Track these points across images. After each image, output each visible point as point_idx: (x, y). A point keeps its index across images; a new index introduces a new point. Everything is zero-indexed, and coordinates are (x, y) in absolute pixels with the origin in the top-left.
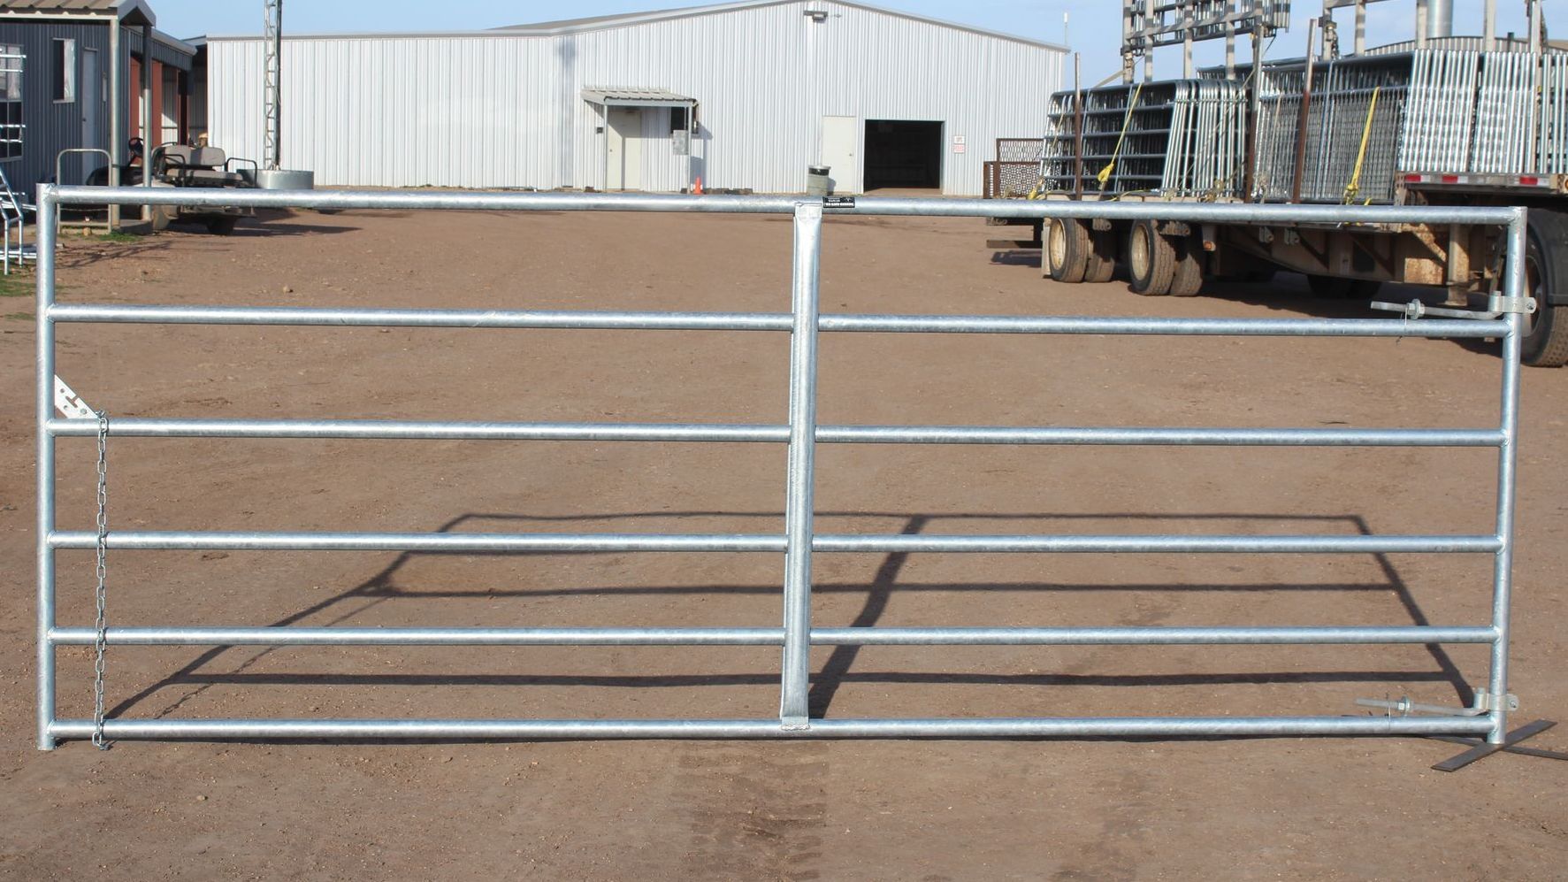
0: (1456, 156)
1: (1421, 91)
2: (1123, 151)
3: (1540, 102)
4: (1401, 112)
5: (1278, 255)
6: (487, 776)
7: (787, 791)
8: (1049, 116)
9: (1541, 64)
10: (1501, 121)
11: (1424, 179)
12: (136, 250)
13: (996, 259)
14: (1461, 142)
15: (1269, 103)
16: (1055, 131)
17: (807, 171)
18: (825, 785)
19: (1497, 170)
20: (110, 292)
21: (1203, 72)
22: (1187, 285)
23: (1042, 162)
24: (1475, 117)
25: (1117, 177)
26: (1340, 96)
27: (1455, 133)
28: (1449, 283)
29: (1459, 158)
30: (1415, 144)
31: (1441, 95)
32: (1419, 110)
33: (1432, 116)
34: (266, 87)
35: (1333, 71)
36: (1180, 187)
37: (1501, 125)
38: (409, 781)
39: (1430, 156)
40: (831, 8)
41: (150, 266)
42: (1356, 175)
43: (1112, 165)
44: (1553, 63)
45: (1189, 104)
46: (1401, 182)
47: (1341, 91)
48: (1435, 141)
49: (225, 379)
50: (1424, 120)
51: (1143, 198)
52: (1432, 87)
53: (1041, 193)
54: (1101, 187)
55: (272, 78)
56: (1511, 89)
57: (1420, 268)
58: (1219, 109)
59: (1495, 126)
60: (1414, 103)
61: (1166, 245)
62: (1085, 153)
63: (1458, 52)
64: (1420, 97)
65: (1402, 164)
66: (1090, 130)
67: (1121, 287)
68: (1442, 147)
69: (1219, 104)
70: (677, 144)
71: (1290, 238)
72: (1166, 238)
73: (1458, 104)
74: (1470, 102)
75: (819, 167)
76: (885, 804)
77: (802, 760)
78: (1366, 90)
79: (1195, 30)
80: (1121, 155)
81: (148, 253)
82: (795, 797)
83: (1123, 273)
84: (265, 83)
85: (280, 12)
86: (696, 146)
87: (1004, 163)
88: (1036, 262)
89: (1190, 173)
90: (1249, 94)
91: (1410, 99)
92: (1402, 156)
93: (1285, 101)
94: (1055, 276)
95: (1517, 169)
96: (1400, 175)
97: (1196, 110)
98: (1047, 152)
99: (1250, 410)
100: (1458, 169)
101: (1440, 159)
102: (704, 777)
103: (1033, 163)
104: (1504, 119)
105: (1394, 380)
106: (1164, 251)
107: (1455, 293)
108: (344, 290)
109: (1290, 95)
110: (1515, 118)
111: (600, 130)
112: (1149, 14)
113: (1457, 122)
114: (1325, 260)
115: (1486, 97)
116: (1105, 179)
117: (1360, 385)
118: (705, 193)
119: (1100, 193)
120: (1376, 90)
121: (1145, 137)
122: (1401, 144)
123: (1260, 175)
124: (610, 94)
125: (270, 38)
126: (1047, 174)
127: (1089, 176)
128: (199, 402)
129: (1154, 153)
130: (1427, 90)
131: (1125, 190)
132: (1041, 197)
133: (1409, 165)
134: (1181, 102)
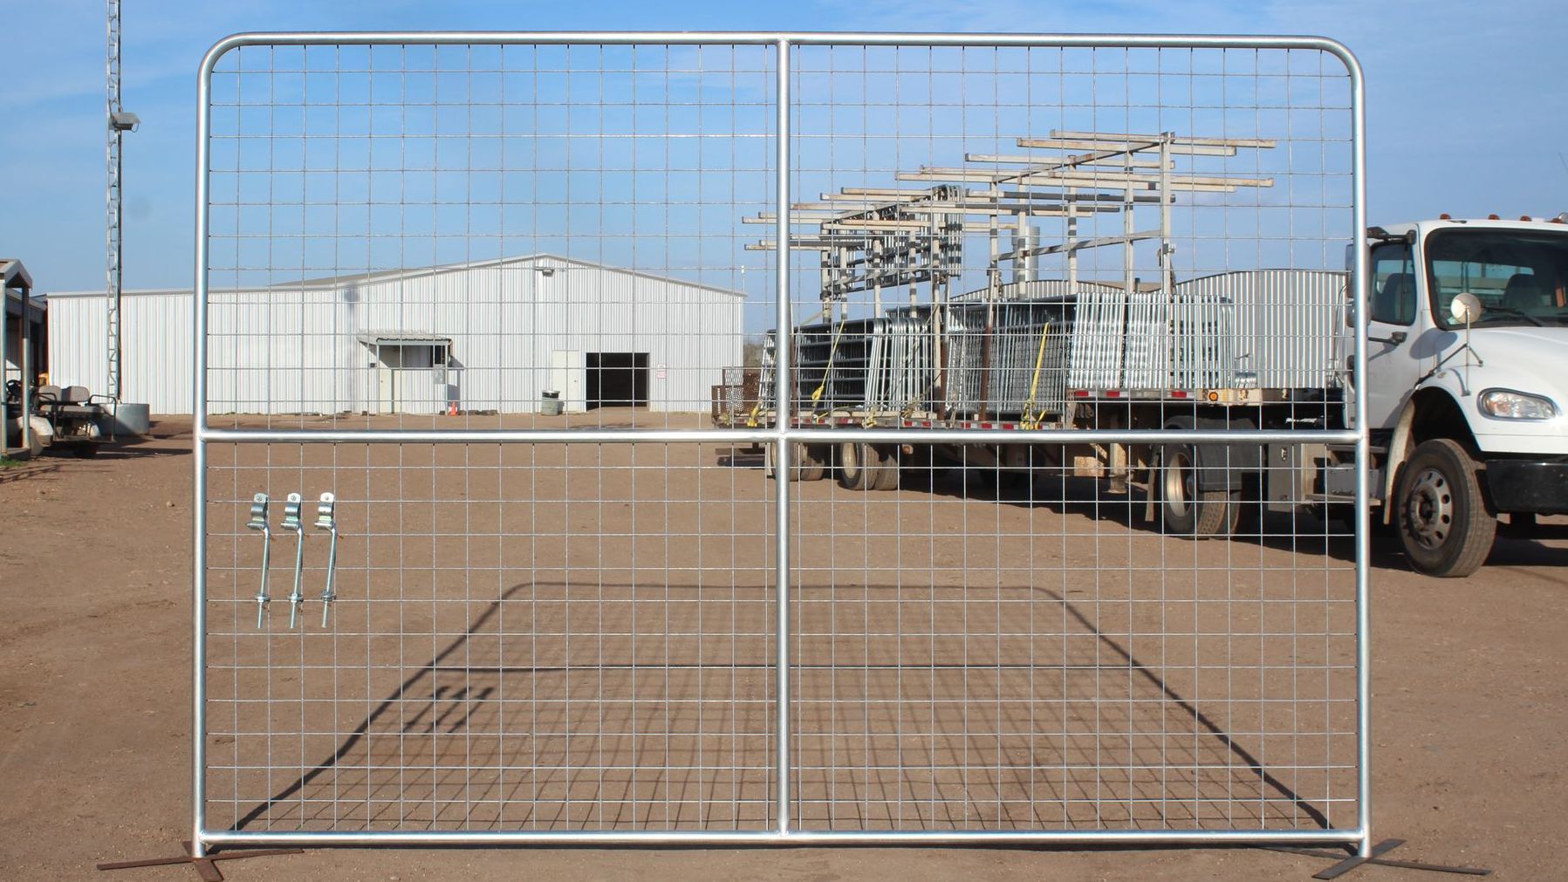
0: (1112, 375)
1: (1083, 325)
2: (830, 374)
3: (1173, 332)
4: (1069, 341)
8: (763, 349)
9: (1172, 301)
10: (1145, 348)
11: (1090, 394)
12: (31, 474)
14: (1115, 365)
15: (956, 337)
16: (771, 361)
17: (540, 395)
19: (1142, 386)
20: (22, 511)
21: (891, 312)
22: (888, 481)
24: (1125, 345)
25: (826, 397)
26: (1015, 330)
27: (1110, 358)
28: (1110, 476)
29: (1114, 377)
30: (1080, 367)
31: (1098, 328)
32: (1082, 340)
33: (1092, 344)
34: (109, 336)
35: (1009, 310)
36: (880, 403)
37: (1145, 351)
39: (1092, 376)
40: (556, 264)
41: (45, 487)
42: (1033, 392)
43: (822, 388)
44: (1181, 301)
45: (884, 338)
46: (1071, 397)
47: (1020, 326)
48: (1095, 365)
49: (162, 583)
50: (1086, 347)
51: (850, 413)
52: (1091, 323)
54: (815, 404)
55: (114, 328)
56: (1151, 322)
57: (1086, 464)
58: (907, 341)
59: (1140, 351)
60: (1078, 335)
61: (870, 449)
62: (802, 377)
63: (1110, 294)
64: (1083, 333)
65: (1071, 382)
66: (804, 359)
67: (832, 483)
68: (1100, 369)
69: (907, 337)
70: (436, 375)
73: (1112, 335)
74: (1121, 332)
75: (550, 392)
78: (1038, 325)
79: (882, 279)
80: (829, 379)
81: (41, 476)
84: (108, 333)
85: (120, 275)
86: (452, 376)
87: (729, 387)
88: (760, 465)
89: (887, 393)
91: (1075, 331)
92: (1070, 376)
93: (971, 334)
94: (773, 476)
95: (1158, 385)
96: (1071, 391)
97: (890, 342)
103: (753, 386)
104: (1147, 346)
106: (869, 454)
107: (1116, 483)
109: (972, 330)
110: (1155, 345)
111: (373, 365)
112: (844, 266)
113: (1111, 349)
114: (1003, 459)
115: (1133, 329)
116: (818, 398)
118: (460, 414)
119: (814, 409)
120: (1046, 325)
121: (848, 364)
122: (1070, 366)
123: (951, 393)
124: (382, 337)
125: (111, 296)
127: (805, 396)
128: (147, 604)
129: (855, 378)
130: (1087, 325)
131: (835, 407)
132: (761, 413)
133: (1076, 383)
134: (877, 336)
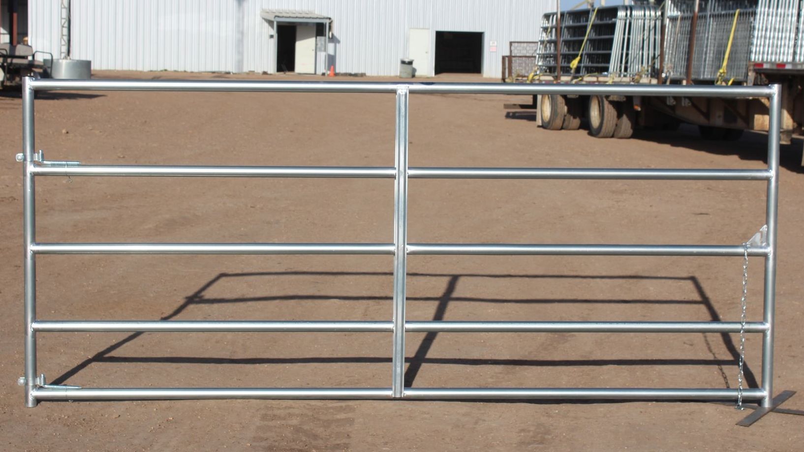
0: (786, 52)
1: (764, 12)
2: (585, 48)
4: (752, 25)
5: (679, 113)
6: (140, 426)
7: (326, 435)
8: (542, 28)
11: (765, 66)
13: (508, 116)
14: (789, 44)
15: (673, 19)
16: (545, 37)
17: (399, 62)
18: (351, 432)
22: (623, 132)
23: (537, 56)
24: (797, 28)
25: (582, 65)
26: (715, 15)
27: (785, 38)
29: (788, 53)
30: (760, 45)
31: (777, 14)
32: (763, 23)
33: (771, 27)
34: (62, 8)
36: (620, 71)
38: (91, 429)
39: (770, 52)
42: (725, 63)
43: (578, 58)
45: (626, 20)
46: (752, 68)
47: (716, 12)
48: (773, 43)
50: (766, 29)
51: (598, 78)
52: (771, 10)
53: (536, 75)
54: (572, 71)
55: (66, 2)
57: (762, 121)
58: (644, 24)
60: (760, 19)
61: (611, 107)
62: (564, 50)
64: (764, 16)
65: (753, 57)
66: (566, 36)
67: (583, 133)
68: (777, 46)
69: (644, 20)
70: (319, 45)
71: (685, 103)
72: (611, 102)
73: (787, 20)
74: (795, 19)
75: (407, 60)
76: (386, 443)
77: (338, 417)
78: (731, 12)
80: (584, 52)
82: (331, 439)
83: (585, 125)
84: (61, 5)
86: (331, 47)
87: (514, 57)
88: (532, 118)
89: (627, 62)
90: (663, 14)
91: (758, 17)
92: (752, 52)
93: (683, 19)
94: (544, 126)
96: (751, 63)
97: (630, 24)
98: (540, 50)
99: (651, 206)
100: (787, 59)
101: (776, 54)
102: (275, 427)
103: (532, 57)
105: (743, 189)
106: (610, 111)
107: (785, 136)
108: (100, 132)
109: (686, 15)
111: (272, 37)
113: (786, 31)
114: (707, 115)
115: (803, 15)
116: (575, 66)
117: (721, 192)
118: (336, 76)
119: (572, 75)
120: (737, 11)
121: (600, 41)
122: (752, 44)
123: (668, 64)
124: (277, 14)
126: (540, 63)
127: (566, 65)
129: (605, 50)
130: (768, 11)
131: (588, 73)
132: (537, 78)
133: (757, 57)
134: (621, 19)
